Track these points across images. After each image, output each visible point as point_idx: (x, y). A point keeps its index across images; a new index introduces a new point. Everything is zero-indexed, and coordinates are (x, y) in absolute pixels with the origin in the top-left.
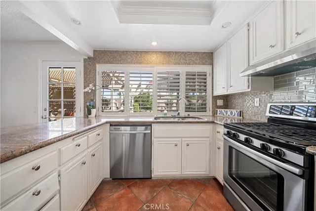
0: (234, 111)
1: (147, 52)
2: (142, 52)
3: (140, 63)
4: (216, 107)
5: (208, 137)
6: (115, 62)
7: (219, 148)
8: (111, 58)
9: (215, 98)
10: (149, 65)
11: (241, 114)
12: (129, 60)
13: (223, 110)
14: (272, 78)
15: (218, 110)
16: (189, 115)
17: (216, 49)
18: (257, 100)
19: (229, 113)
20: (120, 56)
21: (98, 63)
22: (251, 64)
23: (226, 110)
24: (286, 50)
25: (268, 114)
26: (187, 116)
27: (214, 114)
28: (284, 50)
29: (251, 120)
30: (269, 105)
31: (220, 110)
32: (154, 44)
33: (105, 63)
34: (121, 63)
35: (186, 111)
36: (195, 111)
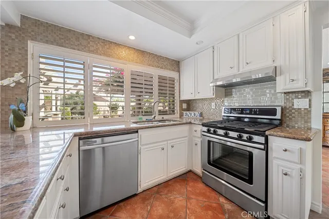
0: (197, 113)
1: (117, 45)
2: (111, 42)
3: (109, 56)
4: (182, 109)
5: (187, 137)
6: (67, 46)
7: (196, 145)
8: (60, 39)
9: (182, 102)
10: (120, 61)
11: (201, 115)
12: (92, 49)
13: (188, 112)
14: (224, 89)
15: (184, 112)
16: (163, 118)
17: (184, 59)
18: (213, 104)
19: (193, 115)
20: (77, 39)
21: (32, 40)
22: (215, 78)
23: (190, 112)
24: (239, 73)
25: (223, 114)
26: (161, 119)
27: (181, 115)
28: (238, 71)
29: (209, 119)
30: (224, 108)
31: (186, 112)
32: (132, 38)
33: (47, 42)
34: (78, 50)
35: (159, 115)
36: (167, 114)
